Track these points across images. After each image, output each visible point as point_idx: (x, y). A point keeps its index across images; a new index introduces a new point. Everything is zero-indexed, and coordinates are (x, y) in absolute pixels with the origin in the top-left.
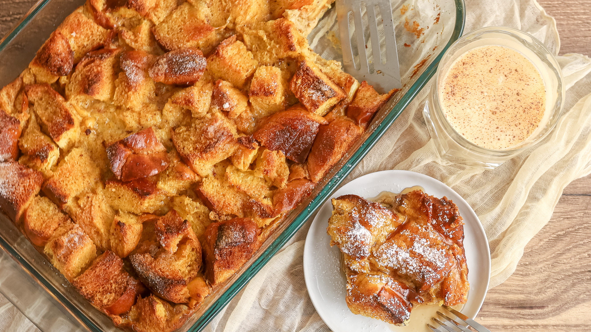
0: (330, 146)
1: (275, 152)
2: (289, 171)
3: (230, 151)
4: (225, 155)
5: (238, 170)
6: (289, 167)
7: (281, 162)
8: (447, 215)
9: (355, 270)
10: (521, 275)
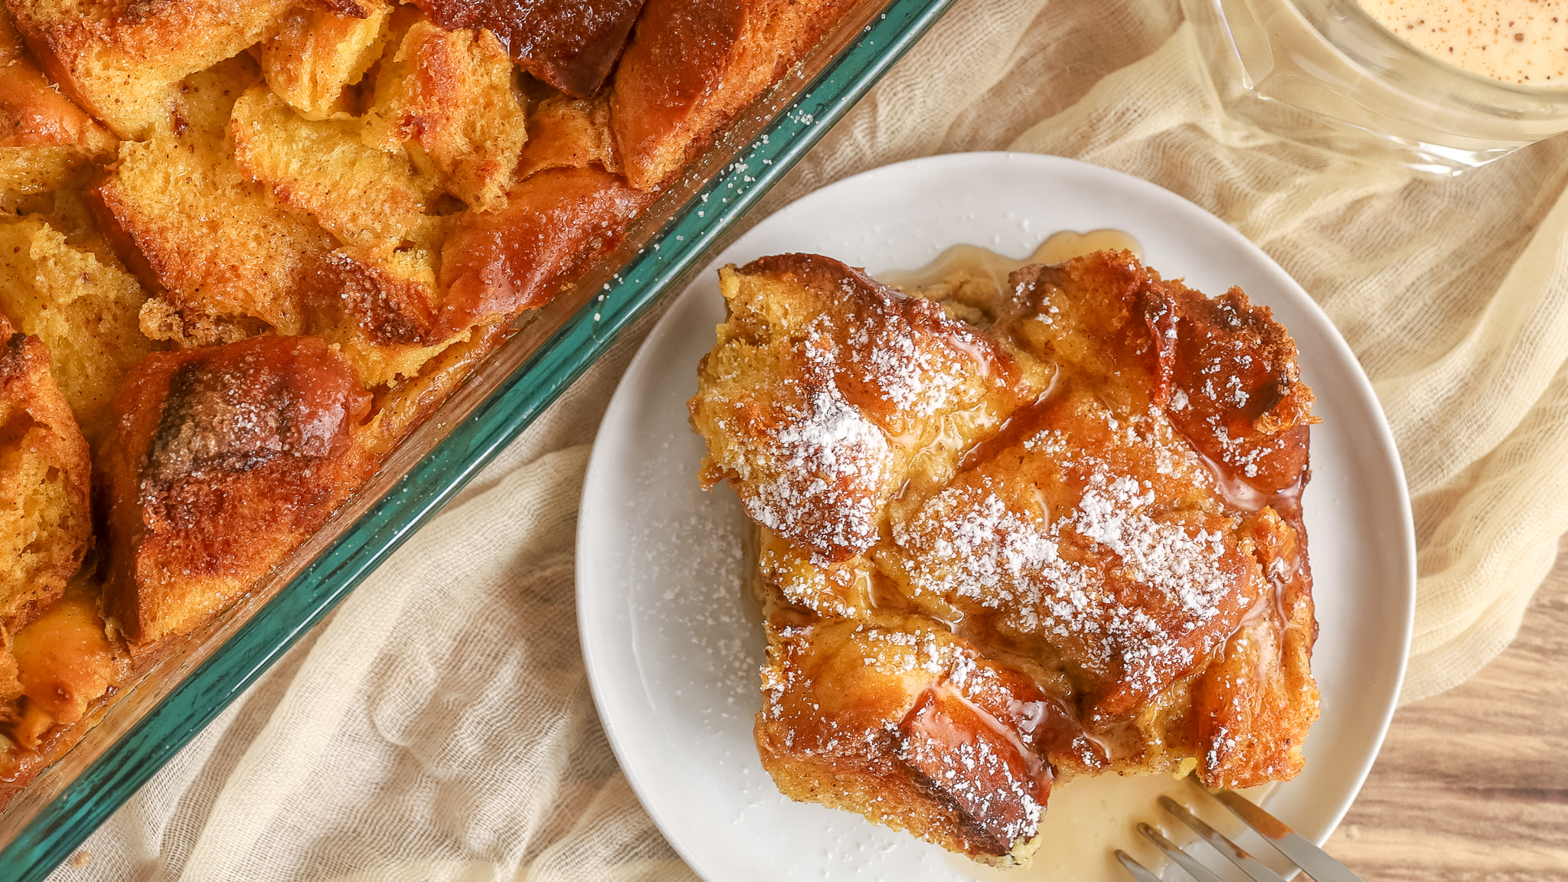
0: (719, 22)
1: (460, 38)
2: (522, 131)
3: (249, 23)
4: (229, 38)
5: (289, 112)
6: (530, 113)
7: (493, 87)
8: (1241, 374)
9: (807, 602)
10: (1539, 650)
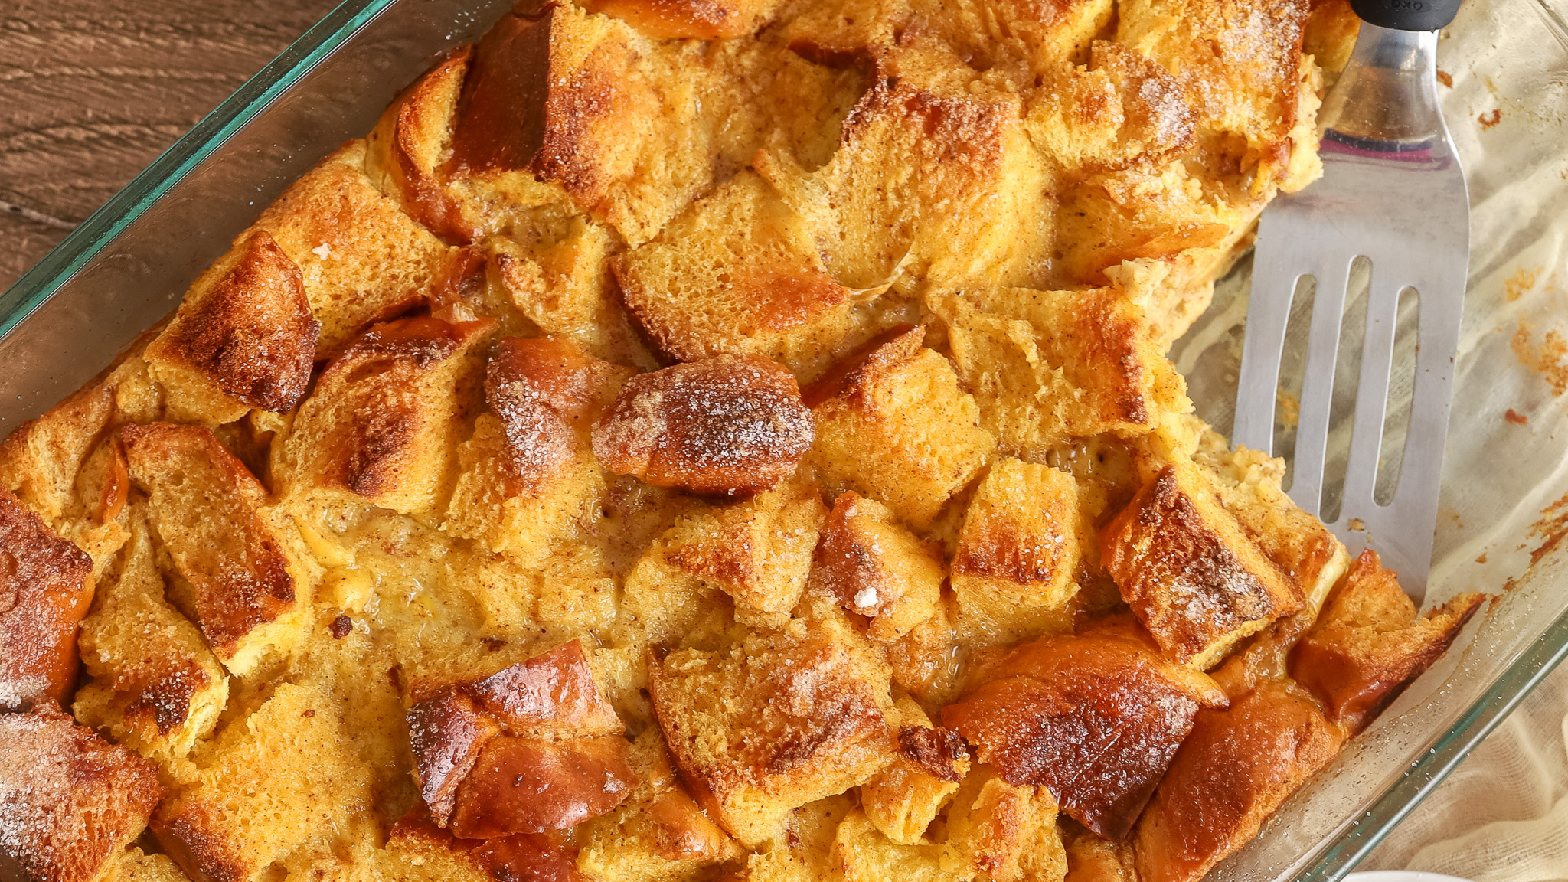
0: (1232, 797)
1: (1025, 792)
2: (1066, 865)
3: (861, 771)
4: (842, 781)
6: (1067, 844)
7: (1042, 827)
